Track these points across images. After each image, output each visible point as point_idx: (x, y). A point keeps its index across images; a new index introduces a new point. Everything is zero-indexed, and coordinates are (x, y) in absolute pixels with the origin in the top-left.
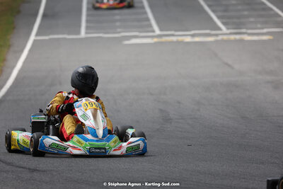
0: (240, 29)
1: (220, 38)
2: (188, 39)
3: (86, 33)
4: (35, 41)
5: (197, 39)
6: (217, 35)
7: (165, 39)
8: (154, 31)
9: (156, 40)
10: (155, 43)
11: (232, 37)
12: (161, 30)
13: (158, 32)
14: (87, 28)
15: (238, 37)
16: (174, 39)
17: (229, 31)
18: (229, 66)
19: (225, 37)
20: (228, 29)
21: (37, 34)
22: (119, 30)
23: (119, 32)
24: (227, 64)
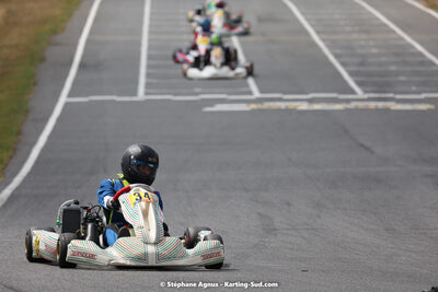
0: (385, 92)
1: (352, 105)
2: (304, 106)
3: (146, 94)
4: (67, 104)
5: (317, 107)
6: (348, 101)
7: (267, 105)
8: (250, 93)
9: (253, 106)
10: (253, 111)
11: (372, 105)
12: (262, 92)
13: (257, 94)
14: (148, 85)
15: (381, 105)
16: (282, 105)
17: (366, 96)
18: (367, 149)
19: (361, 105)
20: (365, 92)
21: (70, 95)
22: (197, 90)
23: (197, 94)
24: (362, 145)
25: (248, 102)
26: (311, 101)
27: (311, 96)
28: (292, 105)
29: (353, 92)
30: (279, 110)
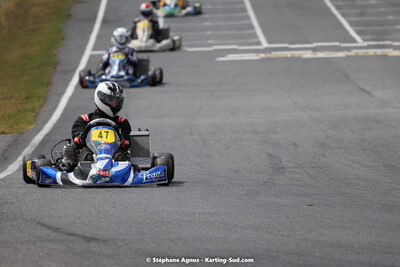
0: (383, 40)
1: (353, 53)
2: (308, 55)
4: (91, 57)
5: (321, 55)
6: (349, 49)
7: (274, 54)
8: (259, 43)
9: (262, 55)
10: (262, 59)
11: (371, 52)
12: (269, 43)
13: (265, 44)
15: (379, 52)
16: (288, 54)
17: (366, 44)
18: (367, 92)
19: (361, 52)
20: (365, 40)
21: (95, 48)
22: (210, 42)
23: (210, 45)
24: (363, 90)
25: (257, 51)
26: (315, 50)
27: (314, 45)
28: (296, 54)
29: (355, 41)
30: (285, 59)
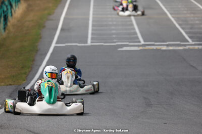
1: (187, 47)
2: (164, 48)
3: (92, 42)
4: (55, 47)
5: (171, 48)
6: (185, 45)
7: (147, 47)
8: (140, 42)
9: (141, 48)
10: (141, 50)
11: (196, 47)
12: (145, 41)
13: (142, 42)
14: (92, 39)
15: (200, 47)
16: (154, 47)
17: (193, 43)
19: (191, 47)
20: (193, 41)
21: (57, 43)
22: (115, 40)
23: (115, 42)
24: (192, 66)
25: (138, 46)
26: (168, 45)
27: (167, 43)
28: (158, 47)
29: (188, 41)
30: (153, 50)
